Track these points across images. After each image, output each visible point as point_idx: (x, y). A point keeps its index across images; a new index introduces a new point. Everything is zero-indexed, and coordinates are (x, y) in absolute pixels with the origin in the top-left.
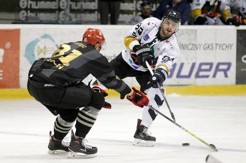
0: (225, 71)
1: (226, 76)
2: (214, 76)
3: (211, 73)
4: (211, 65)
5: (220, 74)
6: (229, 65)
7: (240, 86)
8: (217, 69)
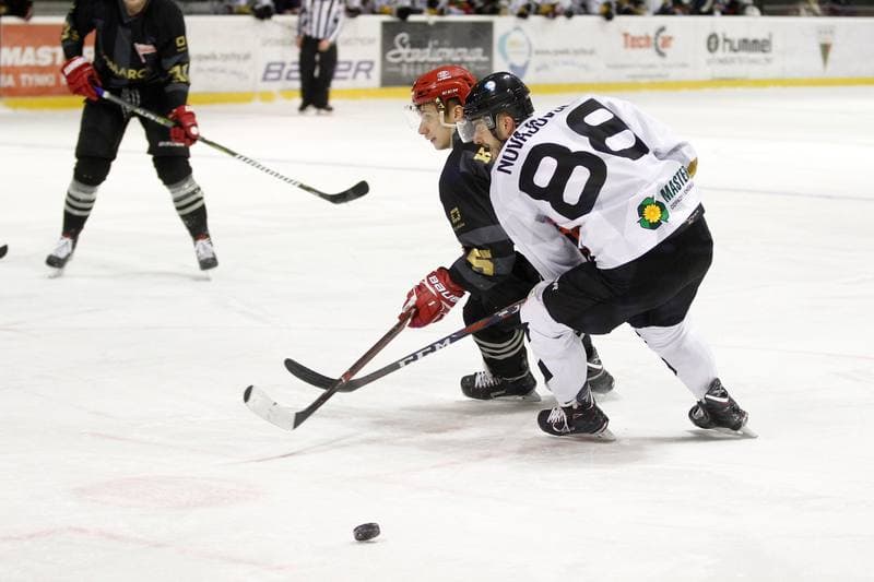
0: (367, 71)
1: (368, 77)
2: (354, 77)
3: (350, 74)
4: (350, 63)
5: (361, 75)
6: (372, 63)
7: (385, 90)
8: (358, 70)
